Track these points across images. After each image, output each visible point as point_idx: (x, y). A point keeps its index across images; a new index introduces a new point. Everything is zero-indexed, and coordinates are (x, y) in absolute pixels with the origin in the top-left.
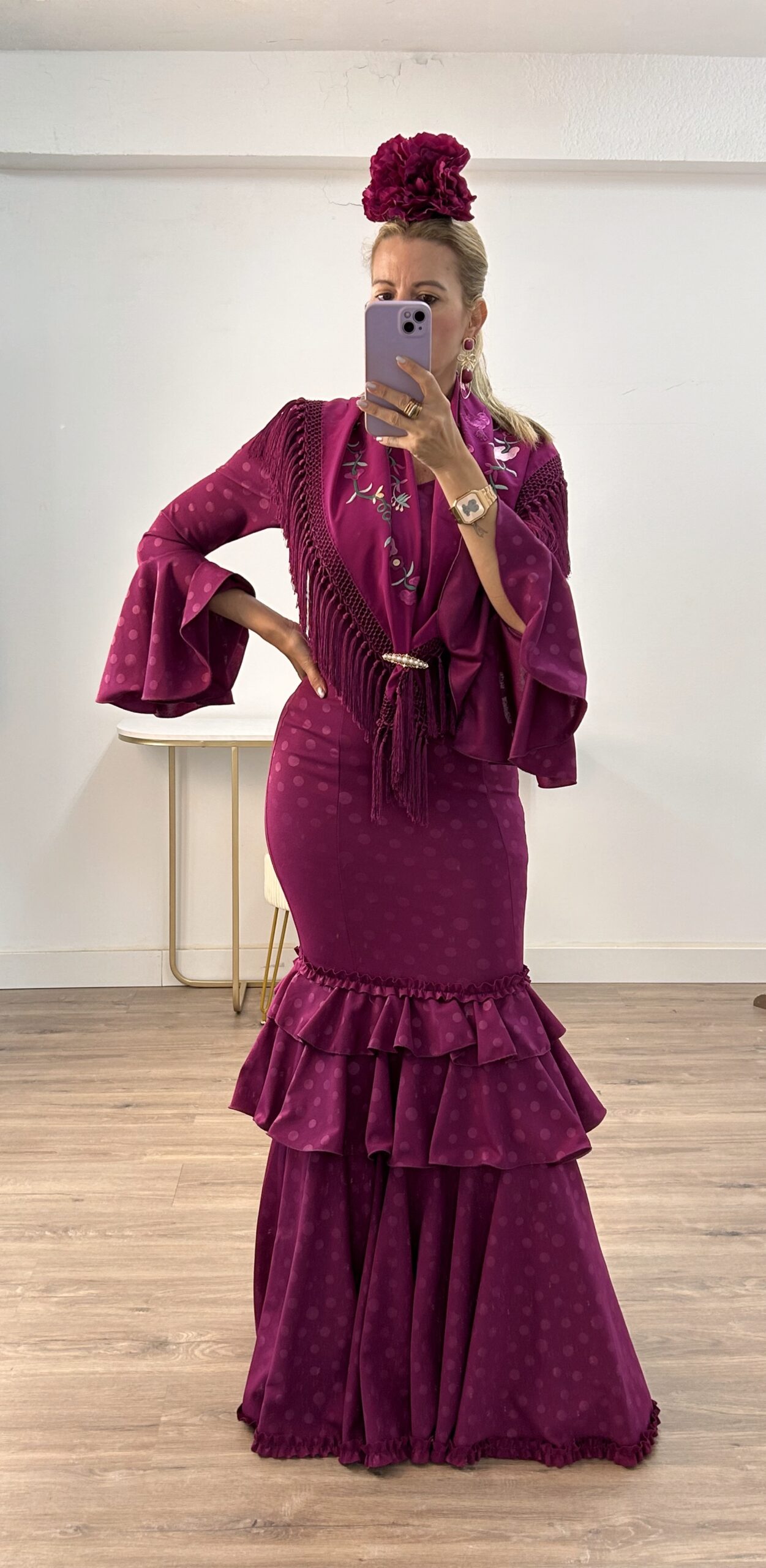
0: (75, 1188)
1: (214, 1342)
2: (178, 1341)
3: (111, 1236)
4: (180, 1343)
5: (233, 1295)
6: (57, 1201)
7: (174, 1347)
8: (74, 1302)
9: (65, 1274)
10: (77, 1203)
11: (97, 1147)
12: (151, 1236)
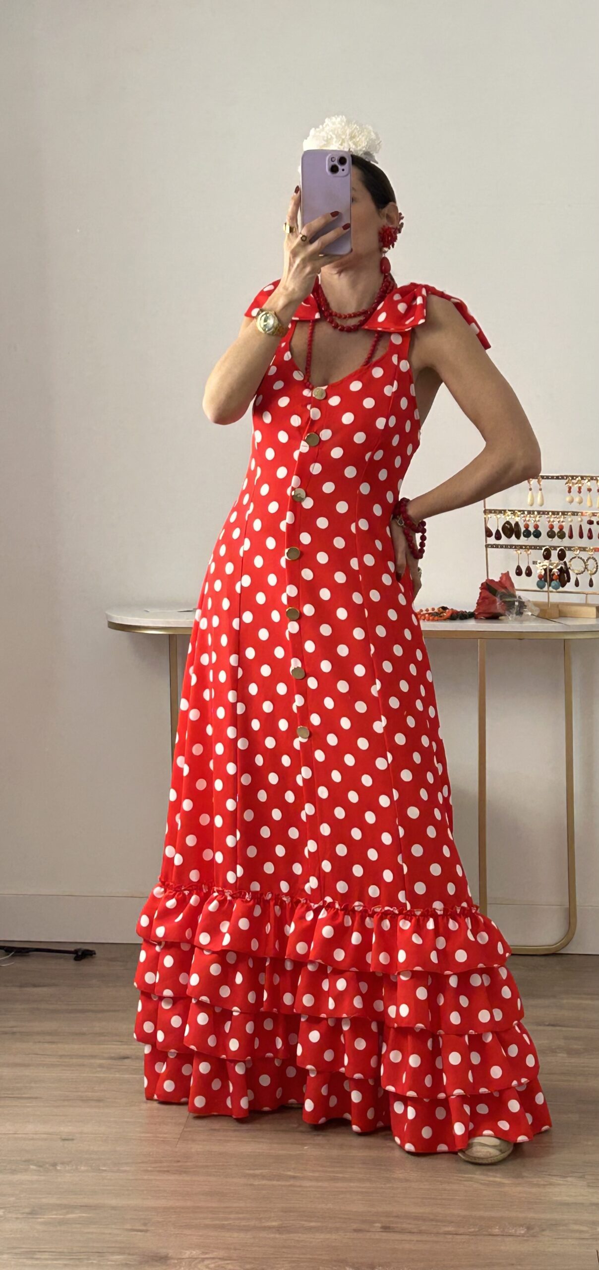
0: (66, 1129)
1: (220, 1259)
2: (180, 1257)
3: (105, 1171)
4: (180, 1259)
5: (243, 1223)
6: (46, 1139)
7: (176, 1261)
8: (62, 1222)
9: (53, 1200)
10: (67, 1142)
11: (90, 1094)
12: (151, 1171)
